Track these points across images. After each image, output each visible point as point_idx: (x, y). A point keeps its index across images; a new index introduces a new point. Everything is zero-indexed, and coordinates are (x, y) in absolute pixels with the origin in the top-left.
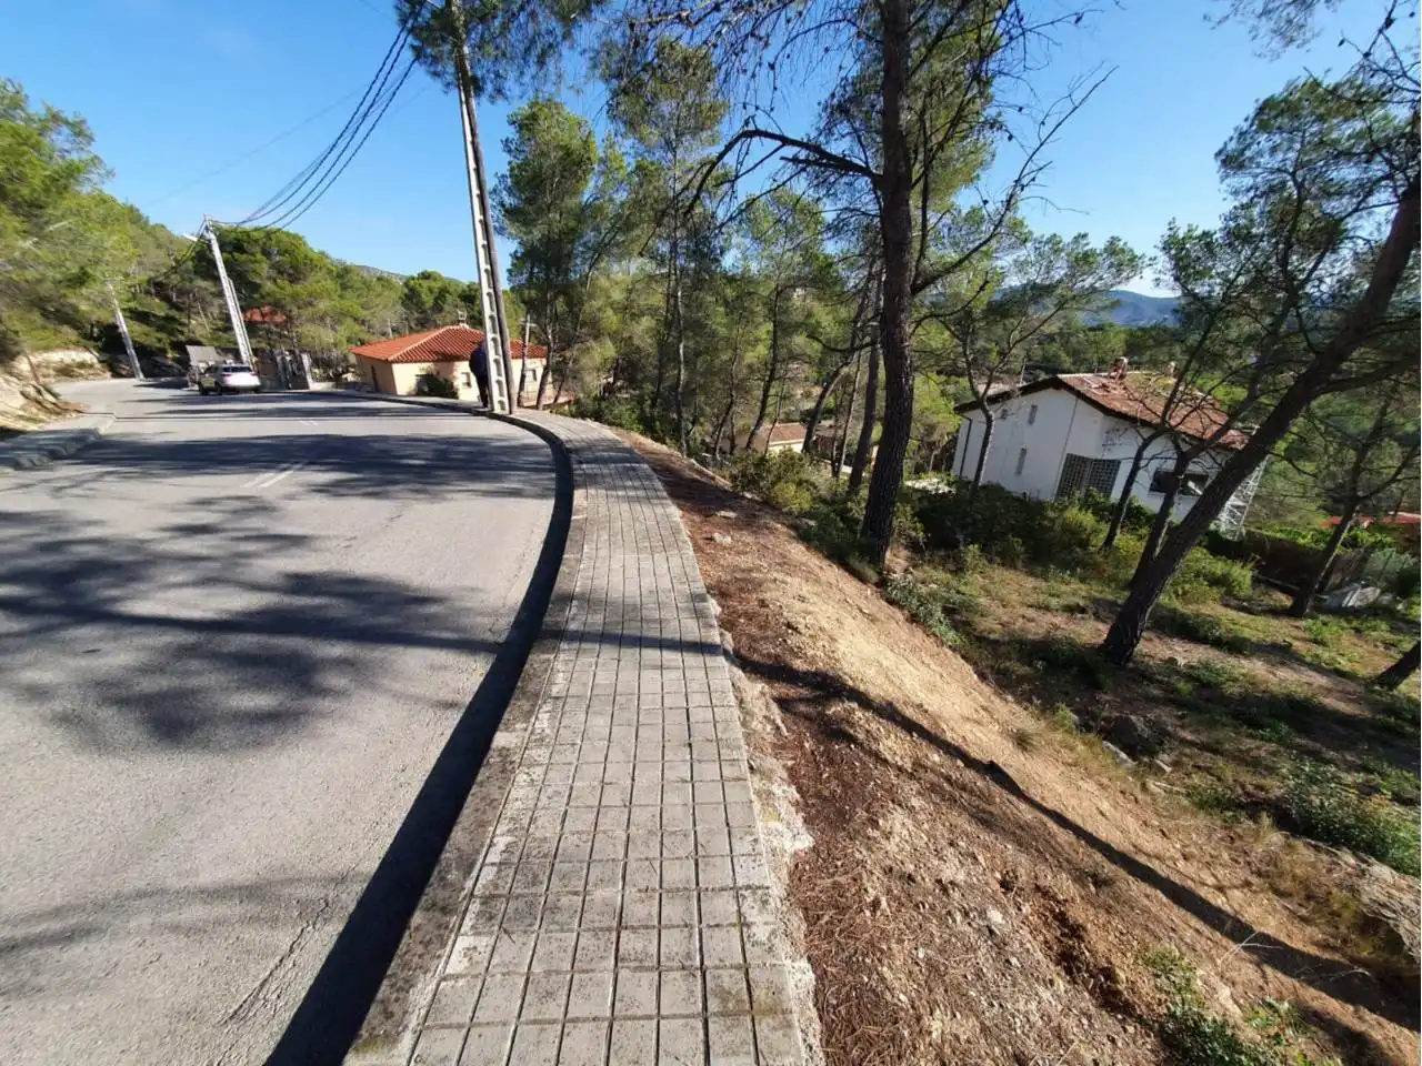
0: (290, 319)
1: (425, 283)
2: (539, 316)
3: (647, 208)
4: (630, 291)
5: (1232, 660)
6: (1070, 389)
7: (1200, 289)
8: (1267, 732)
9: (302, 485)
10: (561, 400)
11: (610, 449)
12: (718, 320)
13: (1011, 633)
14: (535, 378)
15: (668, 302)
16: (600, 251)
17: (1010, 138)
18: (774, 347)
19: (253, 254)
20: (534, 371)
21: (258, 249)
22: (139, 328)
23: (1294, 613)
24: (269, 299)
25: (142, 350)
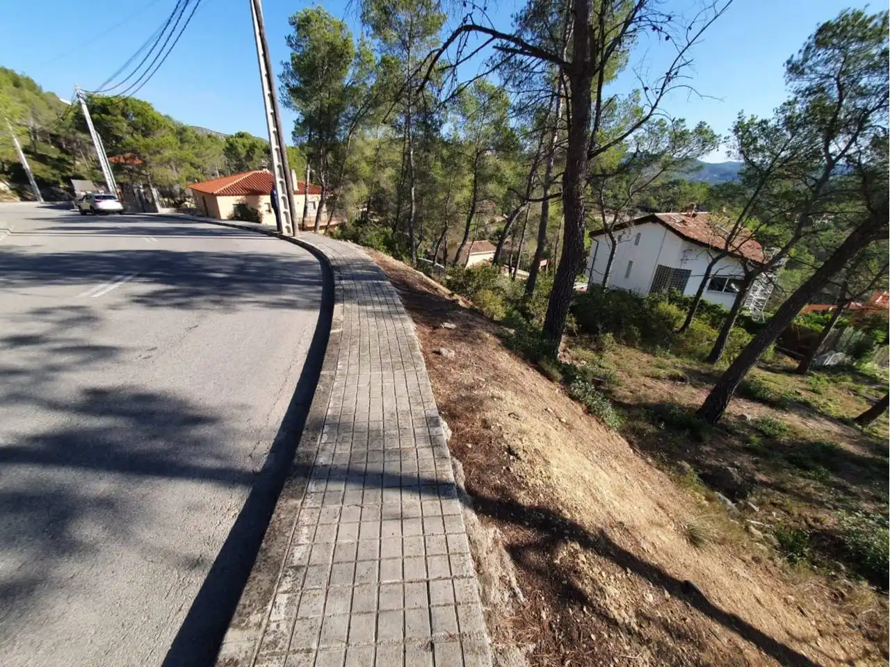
0: (145, 163)
1: (240, 140)
2: (317, 165)
3: (390, 90)
4: (378, 150)
5: (778, 414)
6: (663, 223)
7: (757, 160)
8: (812, 474)
9: (126, 296)
10: (333, 223)
11: (363, 267)
12: (437, 172)
13: (639, 398)
14: (315, 208)
15: (404, 159)
16: (356, 120)
17: (667, 38)
18: (475, 191)
19: (115, 116)
20: (314, 203)
21: (119, 111)
22: (38, 166)
23: (800, 372)
24: (129, 148)
25: (41, 182)
